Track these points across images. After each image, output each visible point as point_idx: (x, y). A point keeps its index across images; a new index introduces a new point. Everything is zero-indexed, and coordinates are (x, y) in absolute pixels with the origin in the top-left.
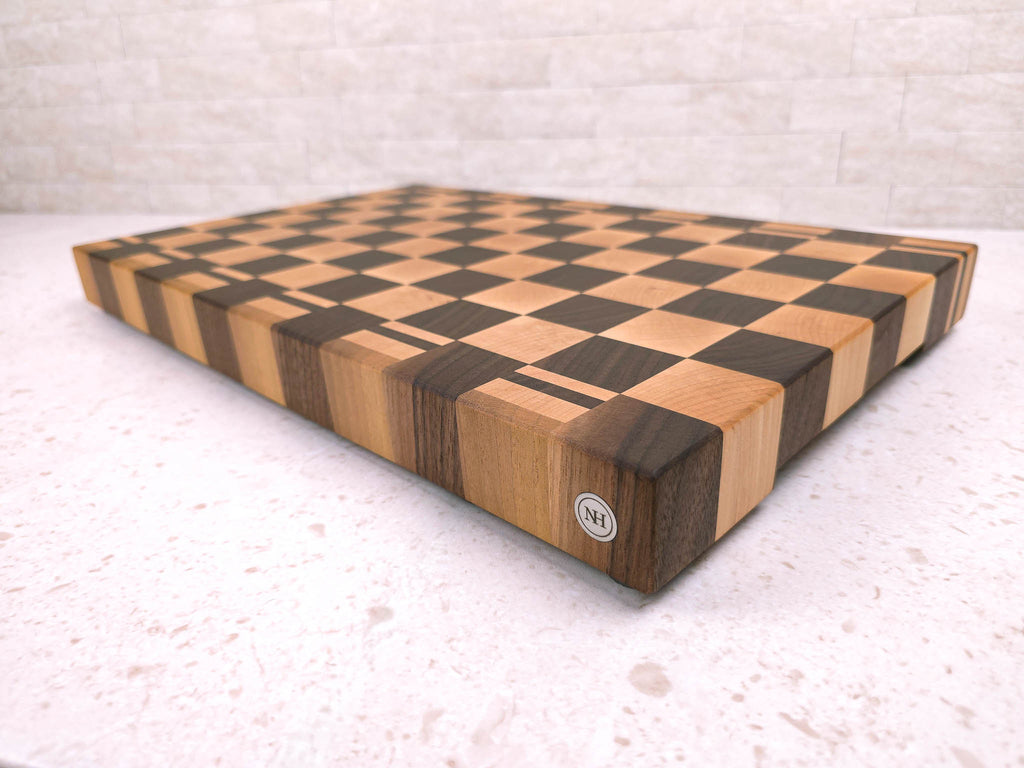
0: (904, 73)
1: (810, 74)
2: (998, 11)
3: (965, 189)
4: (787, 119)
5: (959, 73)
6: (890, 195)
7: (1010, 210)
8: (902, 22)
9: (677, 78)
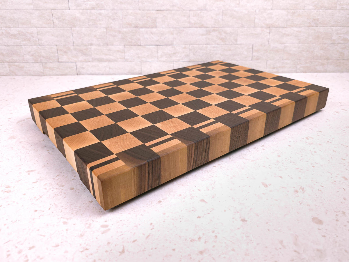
0: (269, 27)
1: (243, 26)
2: (293, 10)
3: (287, 61)
4: (236, 40)
5: (284, 27)
6: (267, 63)
7: (298, 67)
8: (268, 12)
9: (202, 26)
